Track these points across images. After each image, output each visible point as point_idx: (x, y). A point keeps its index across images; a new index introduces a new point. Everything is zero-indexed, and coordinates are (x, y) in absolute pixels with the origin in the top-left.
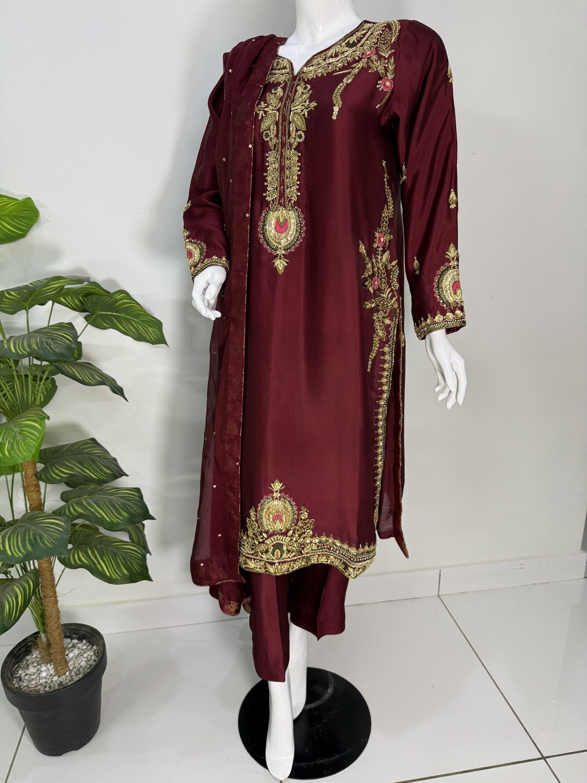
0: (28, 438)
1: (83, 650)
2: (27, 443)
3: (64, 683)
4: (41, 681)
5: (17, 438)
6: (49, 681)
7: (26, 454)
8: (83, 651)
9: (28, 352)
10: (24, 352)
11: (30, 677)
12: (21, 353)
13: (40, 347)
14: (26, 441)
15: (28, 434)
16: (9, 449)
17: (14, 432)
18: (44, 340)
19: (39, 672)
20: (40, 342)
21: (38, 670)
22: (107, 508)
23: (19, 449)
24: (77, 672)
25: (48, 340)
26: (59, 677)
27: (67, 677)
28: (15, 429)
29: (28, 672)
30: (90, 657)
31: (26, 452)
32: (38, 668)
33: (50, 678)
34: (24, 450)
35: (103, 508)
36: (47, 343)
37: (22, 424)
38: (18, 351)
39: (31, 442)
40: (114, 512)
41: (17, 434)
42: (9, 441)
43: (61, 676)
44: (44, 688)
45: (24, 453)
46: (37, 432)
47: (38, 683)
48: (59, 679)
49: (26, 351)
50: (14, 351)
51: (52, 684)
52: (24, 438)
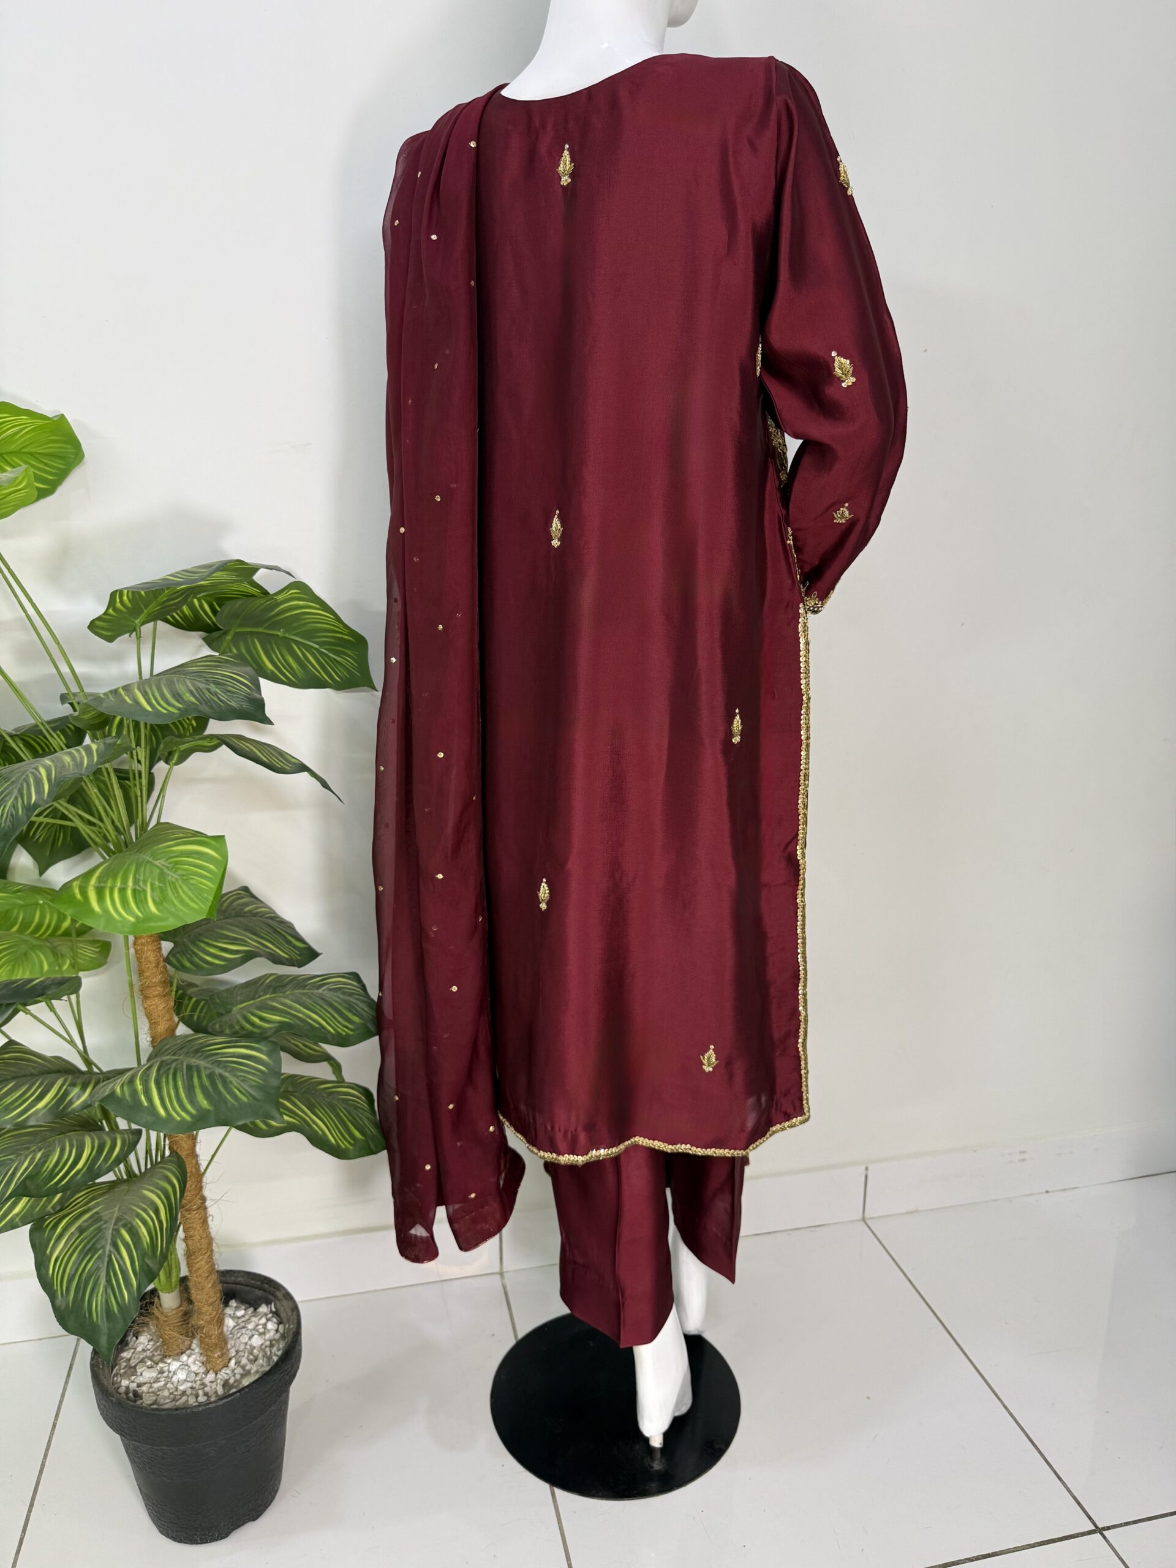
0: (192, 875)
1: (239, 1318)
2: (193, 885)
3: (232, 1381)
4: (182, 1388)
5: (170, 878)
6: (197, 1385)
7: (196, 906)
8: (240, 1320)
9: (179, 709)
10: (170, 709)
11: (151, 1387)
12: (165, 712)
13: (200, 698)
14: (192, 882)
15: (193, 868)
16: (157, 899)
17: (158, 867)
18: (202, 686)
19: (166, 1374)
20: (196, 689)
21: (161, 1372)
22: (322, 1010)
23: (178, 897)
24: (251, 1357)
25: (208, 685)
26: (216, 1374)
27: (233, 1371)
28: (157, 863)
29: (141, 1380)
30: (261, 1327)
31: (196, 903)
32: (158, 1368)
33: (197, 1379)
34: (192, 900)
35: (316, 1009)
36: (209, 690)
37: (174, 852)
38: (157, 709)
39: (202, 884)
40: (336, 1015)
41: (166, 870)
42: (152, 885)
43: (220, 1371)
44: (195, 1398)
45: (192, 904)
46: (211, 864)
47: (176, 1393)
48: (219, 1376)
49: (173, 706)
50: (149, 708)
51: (207, 1389)
52: (185, 878)
